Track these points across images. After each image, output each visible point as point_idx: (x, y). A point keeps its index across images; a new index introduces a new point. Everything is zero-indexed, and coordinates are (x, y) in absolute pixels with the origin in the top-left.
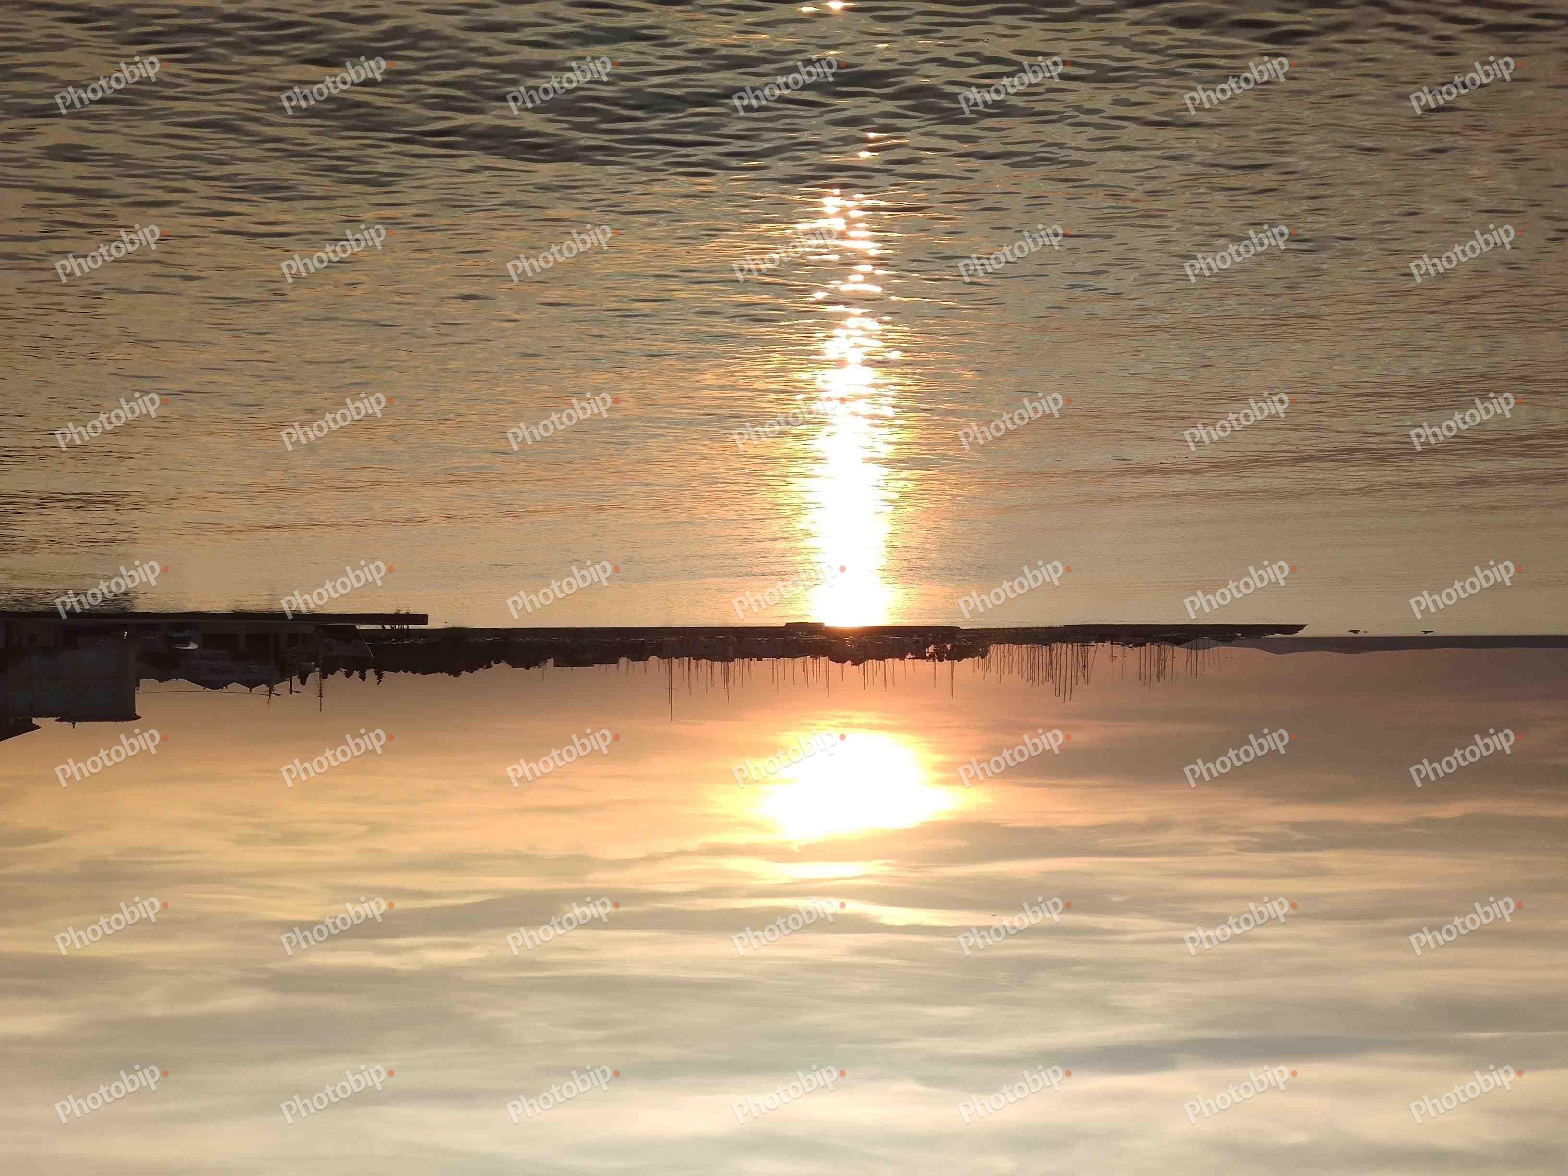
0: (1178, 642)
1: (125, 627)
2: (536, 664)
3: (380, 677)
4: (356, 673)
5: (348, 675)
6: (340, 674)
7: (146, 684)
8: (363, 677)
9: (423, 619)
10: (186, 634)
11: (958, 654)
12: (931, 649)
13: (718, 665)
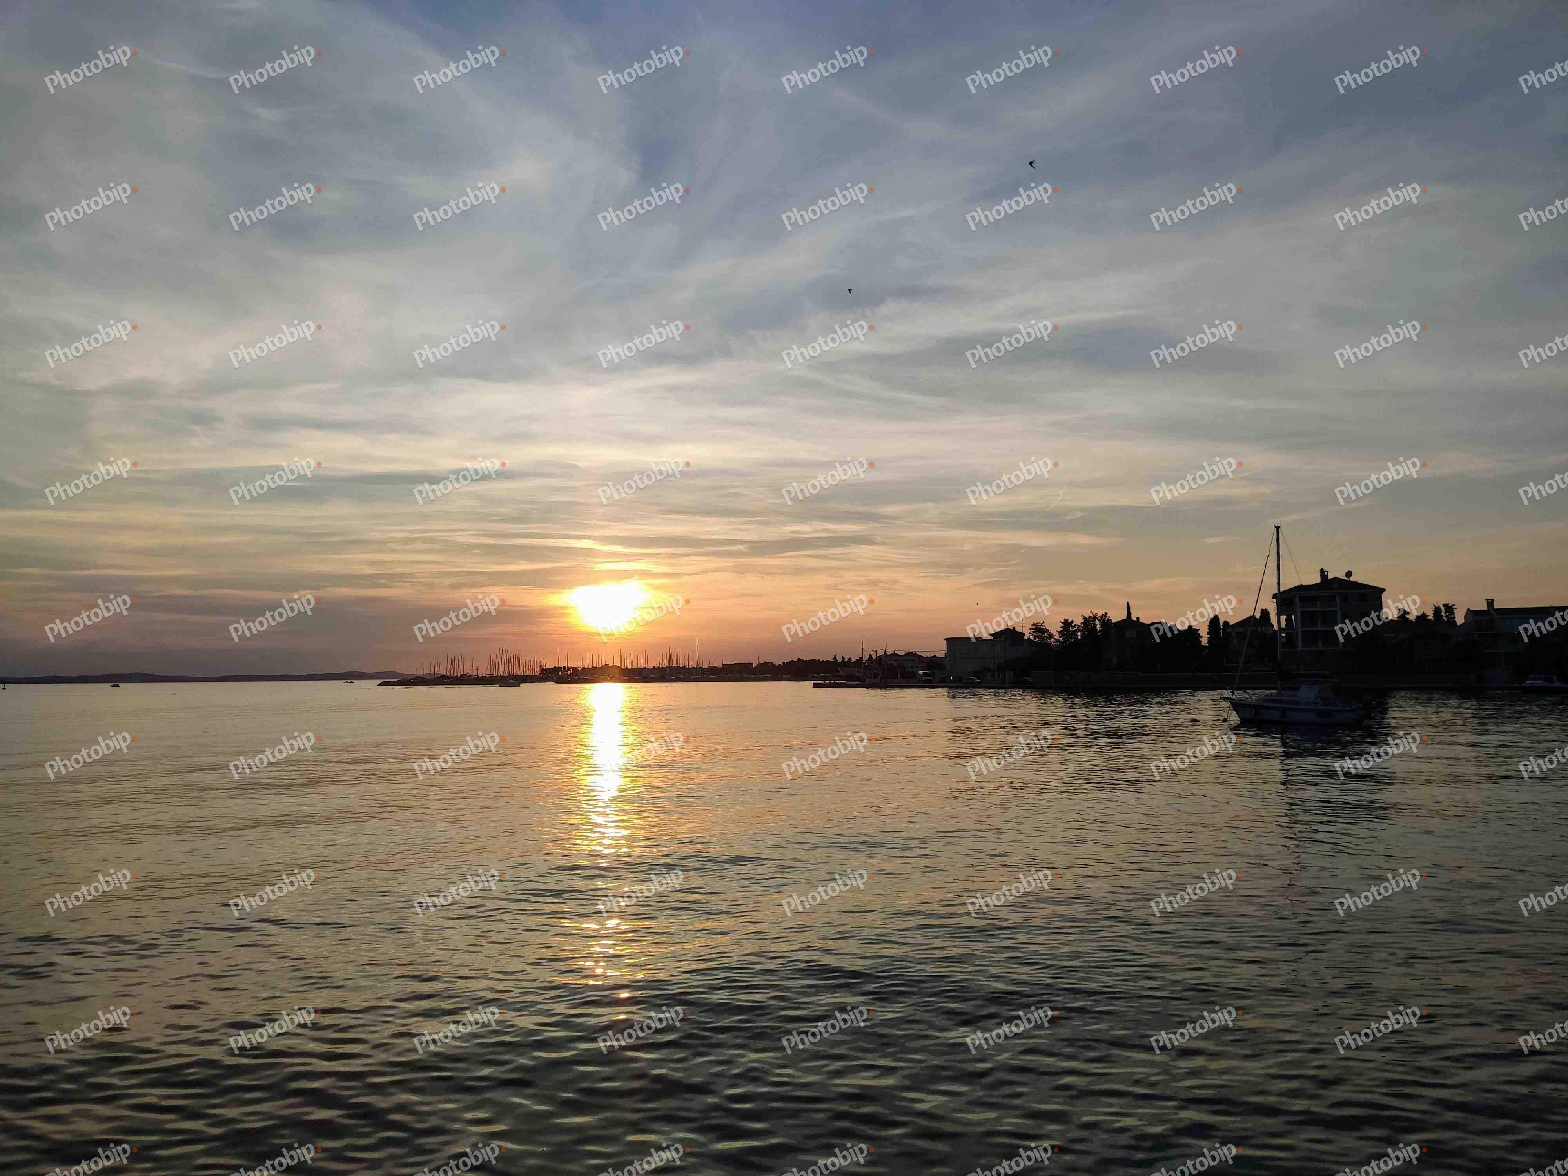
0: (444, 677)
1: (952, 682)
2: (761, 664)
3: (835, 658)
4: (846, 660)
5: (850, 659)
6: (853, 660)
7: (941, 655)
8: (843, 658)
9: (816, 686)
10: (924, 678)
11: (556, 670)
12: (569, 672)
13: (674, 664)
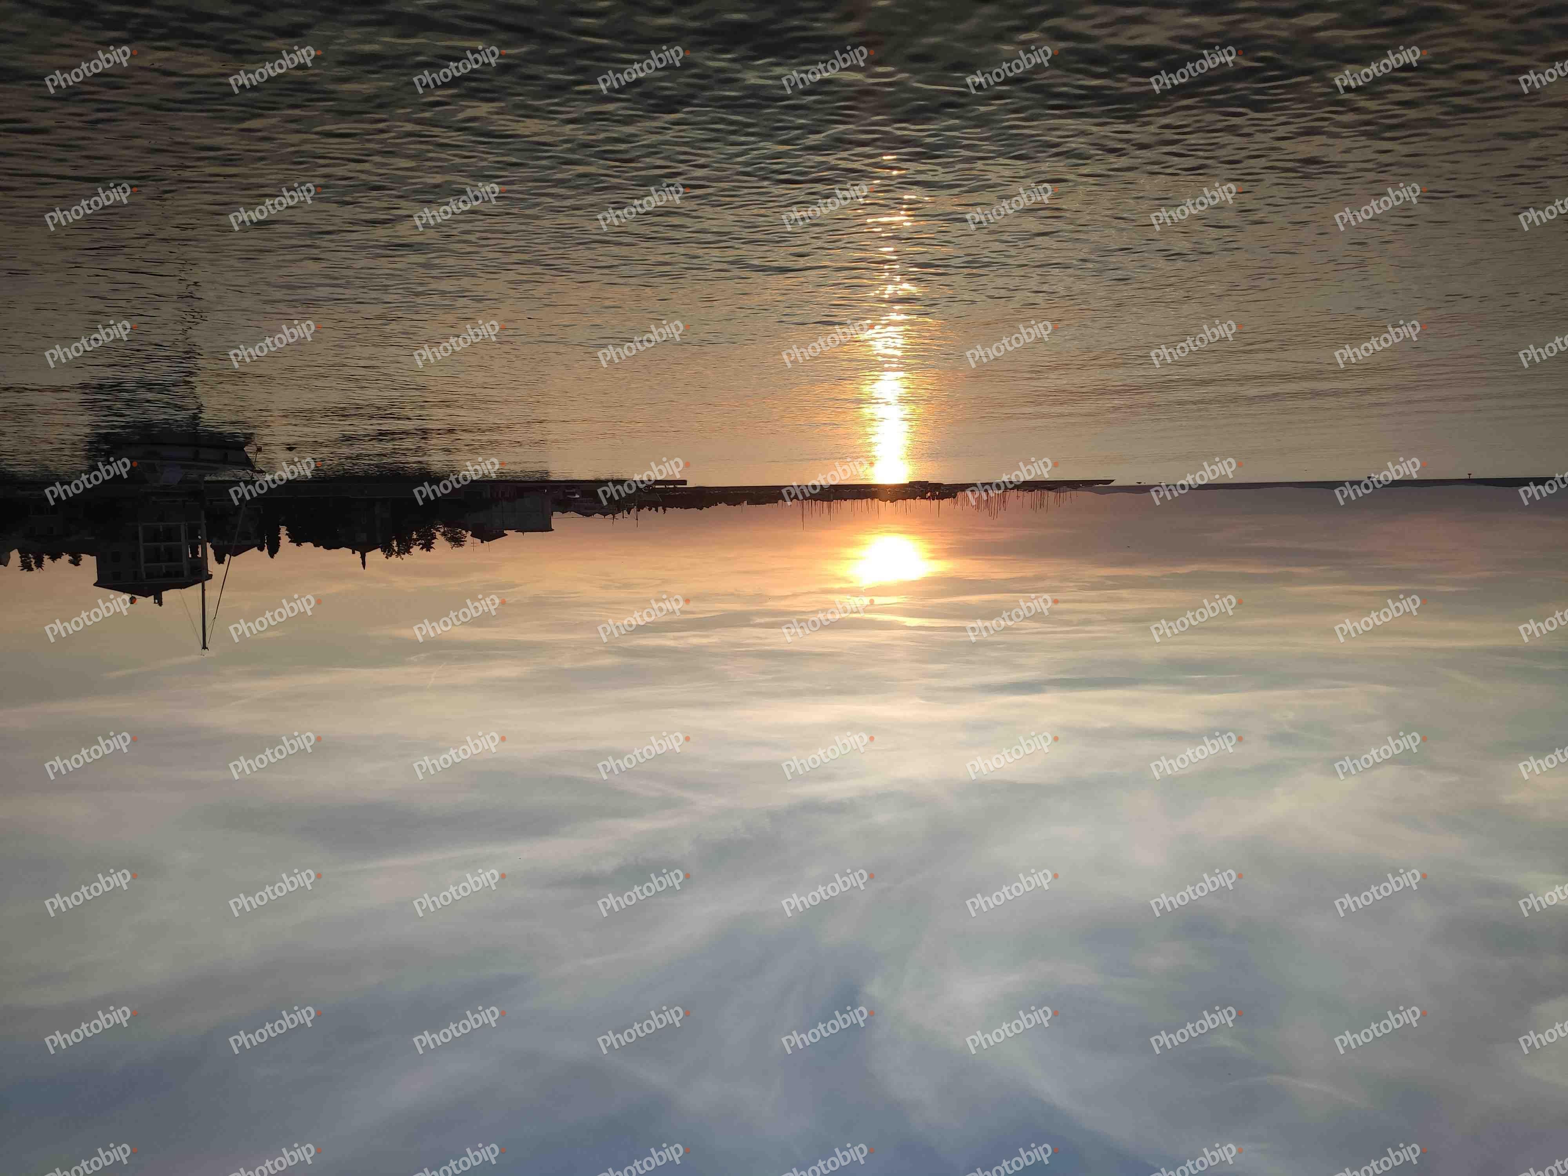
0: (1050, 489)
1: (545, 488)
2: (739, 504)
3: (665, 511)
4: (654, 509)
6: (646, 509)
7: (556, 514)
8: (657, 510)
9: (684, 482)
10: (574, 490)
11: (941, 497)
12: (929, 494)
13: (825, 503)
